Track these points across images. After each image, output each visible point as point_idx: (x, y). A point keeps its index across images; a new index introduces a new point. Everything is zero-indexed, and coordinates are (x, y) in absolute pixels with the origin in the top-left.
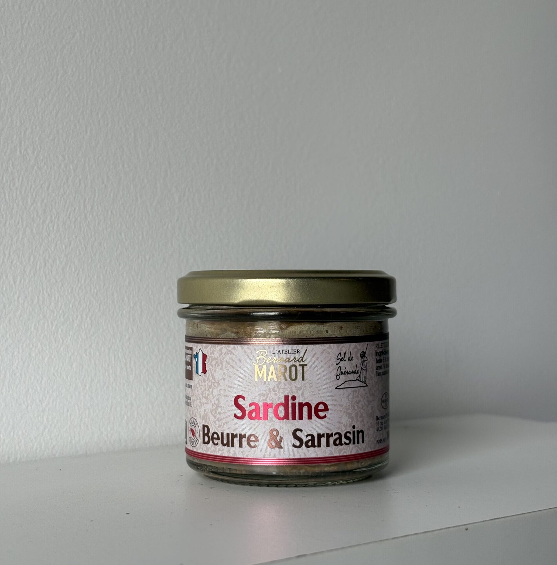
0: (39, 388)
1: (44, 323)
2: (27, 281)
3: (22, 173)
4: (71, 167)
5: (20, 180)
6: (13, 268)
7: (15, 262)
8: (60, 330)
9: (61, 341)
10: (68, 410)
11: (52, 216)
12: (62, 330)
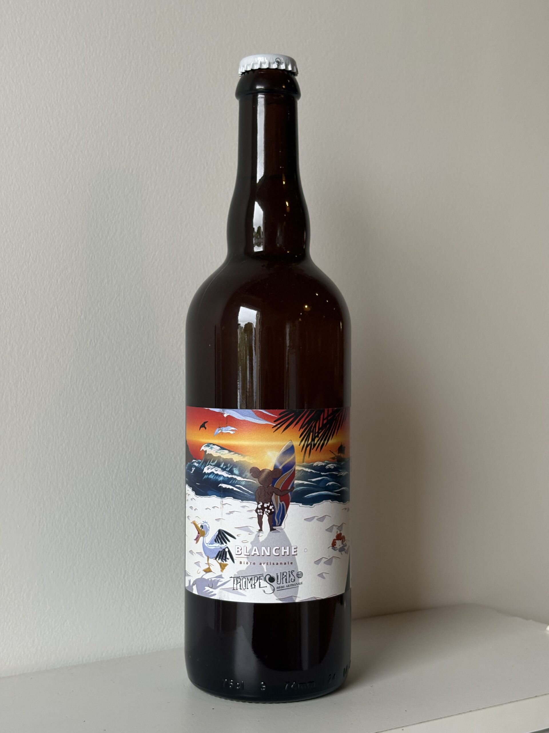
0: (160, 603)
1: (162, 561)
2: (151, 535)
3: (148, 467)
4: (178, 458)
5: (146, 472)
6: (143, 528)
7: (144, 524)
8: (172, 564)
9: (173, 570)
10: (178, 615)
11: (166, 492)
12: (174, 564)
